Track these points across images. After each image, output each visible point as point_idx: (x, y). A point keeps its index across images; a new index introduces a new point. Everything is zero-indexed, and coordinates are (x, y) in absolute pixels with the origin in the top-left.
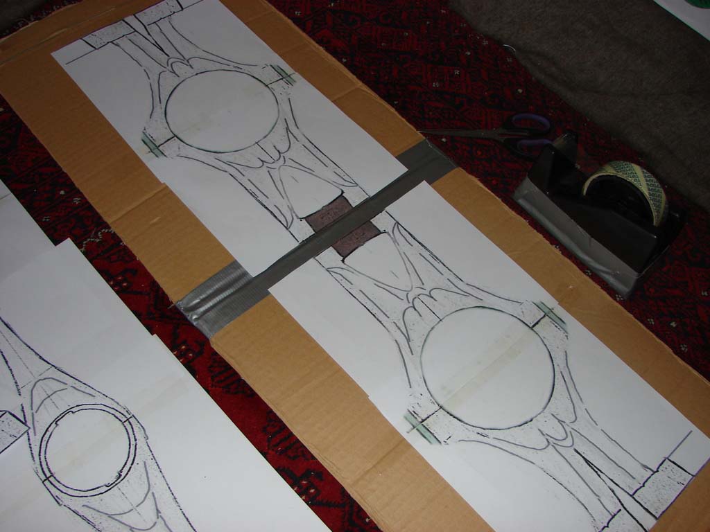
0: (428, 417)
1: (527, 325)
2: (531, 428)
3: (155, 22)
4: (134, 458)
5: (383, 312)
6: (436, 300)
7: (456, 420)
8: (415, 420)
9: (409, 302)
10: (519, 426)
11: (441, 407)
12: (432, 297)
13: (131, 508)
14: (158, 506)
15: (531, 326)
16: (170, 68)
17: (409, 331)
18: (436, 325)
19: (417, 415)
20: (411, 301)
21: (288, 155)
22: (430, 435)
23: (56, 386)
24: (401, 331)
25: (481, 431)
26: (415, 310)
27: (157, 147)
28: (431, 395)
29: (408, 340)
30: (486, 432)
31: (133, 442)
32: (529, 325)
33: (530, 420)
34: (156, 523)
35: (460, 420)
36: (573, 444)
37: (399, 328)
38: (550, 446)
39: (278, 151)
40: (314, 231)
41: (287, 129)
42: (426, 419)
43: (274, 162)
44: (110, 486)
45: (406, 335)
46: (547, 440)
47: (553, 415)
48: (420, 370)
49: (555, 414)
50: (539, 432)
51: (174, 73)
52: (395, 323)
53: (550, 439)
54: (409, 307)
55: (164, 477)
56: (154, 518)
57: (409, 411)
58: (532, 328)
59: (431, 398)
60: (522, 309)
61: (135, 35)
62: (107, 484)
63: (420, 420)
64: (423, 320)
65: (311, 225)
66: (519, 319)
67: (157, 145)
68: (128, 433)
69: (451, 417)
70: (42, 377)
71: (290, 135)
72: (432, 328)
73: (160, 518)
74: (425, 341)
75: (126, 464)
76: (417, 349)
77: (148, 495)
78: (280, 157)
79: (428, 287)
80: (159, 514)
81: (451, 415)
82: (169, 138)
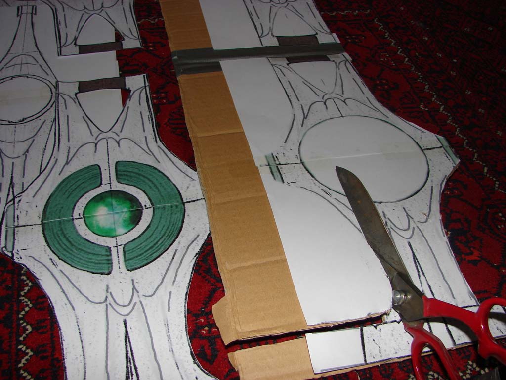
4: (41, 116)
8: (273, 161)
11: (302, 163)
13: (13, 141)
14: (30, 148)
15: (423, 148)
22: (278, 174)
23: (31, 60)
25: (326, 189)
28: (299, 153)
30: (331, 192)
31: (48, 107)
34: (20, 157)
36: (410, 238)
40: (279, 44)
42: (283, 165)
44: (11, 123)
55: (49, 134)
56: (21, 154)
57: (272, 154)
58: (422, 150)
59: (298, 155)
62: (10, 121)
65: (279, 41)
68: (50, 101)
69: (307, 172)
70: (27, 54)
73: (25, 156)
74: (319, 123)
75: (33, 116)
76: (308, 125)
77: (31, 139)
80: (26, 153)
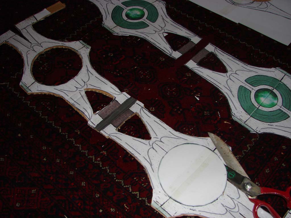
0: (164, 203)
1: (211, 150)
2: (217, 203)
3: (25, 28)
5: (137, 152)
6: (164, 143)
7: (178, 203)
8: (157, 205)
9: (150, 146)
10: (211, 203)
11: (170, 198)
12: (162, 142)
15: (213, 150)
16: (32, 49)
17: (151, 160)
18: (165, 155)
19: (158, 203)
21: (88, 83)
24: (147, 161)
25: (192, 208)
26: (154, 149)
27: (28, 88)
28: (165, 192)
29: (151, 165)
30: (195, 208)
32: (212, 150)
33: (216, 199)
35: (180, 203)
36: (239, 210)
37: (146, 159)
38: (228, 212)
39: (84, 82)
40: (102, 118)
41: (88, 70)
42: (163, 205)
43: (82, 88)
45: (150, 162)
46: (226, 209)
47: (228, 195)
48: (158, 180)
49: (229, 195)
50: (222, 205)
51: (34, 51)
52: (144, 157)
53: (228, 209)
54: (150, 148)
58: (213, 151)
61: (16, 36)
64: (158, 154)
65: (101, 117)
66: (206, 147)
67: (28, 87)
71: (89, 73)
72: (163, 157)
74: (160, 164)
76: (156, 169)
78: (85, 84)
79: (159, 137)
81: (176, 201)
82: (33, 82)
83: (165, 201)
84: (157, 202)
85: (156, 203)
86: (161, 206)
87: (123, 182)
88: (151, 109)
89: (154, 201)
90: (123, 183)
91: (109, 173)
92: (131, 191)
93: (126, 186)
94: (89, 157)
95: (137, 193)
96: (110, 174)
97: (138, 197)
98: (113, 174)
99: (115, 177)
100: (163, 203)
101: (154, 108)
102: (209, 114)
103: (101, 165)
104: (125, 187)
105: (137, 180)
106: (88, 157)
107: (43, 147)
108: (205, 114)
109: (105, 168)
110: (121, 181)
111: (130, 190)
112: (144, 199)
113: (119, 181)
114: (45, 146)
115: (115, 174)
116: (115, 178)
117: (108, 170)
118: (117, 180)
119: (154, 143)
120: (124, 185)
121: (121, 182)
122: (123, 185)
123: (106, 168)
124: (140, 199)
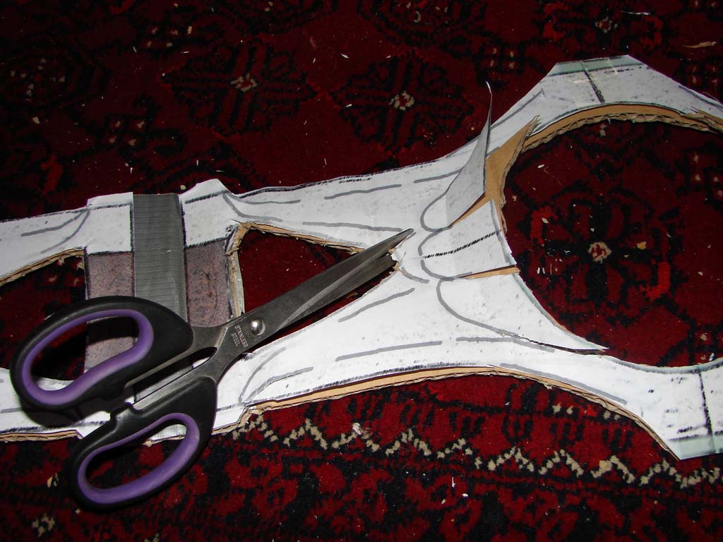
0: (706, 411)
5: (421, 344)
9: (427, 281)
11: (698, 371)
12: (440, 230)
19: (691, 428)
20: (425, 276)
26: (449, 279)
42: (708, 419)
45: (500, 336)
52: (460, 339)
54: (438, 289)
60: (554, 97)
63: (704, 431)
83: (701, 401)
84: (685, 430)
85: (687, 438)
86: (710, 432)
87: (519, 456)
88: (397, 104)
89: (674, 440)
90: (525, 461)
91: (434, 456)
92: (580, 472)
93: (550, 465)
94: (291, 441)
95: (615, 466)
96: (441, 455)
97: (632, 478)
98: (456, 450)
99: (472, 458)
100: (702, 413)
101: (406, 96)
102: (616, 26)
103: (369, 443)
104: (543, 471)
105: (570, 411)
106: (287, 441)
107: (35, 524)
108: (605, 31)
109: (397, 445)
110: (507, 456)
111: (576, 471)
112: (658, 469)
113: (500, 461)
114: (41, 517)
115: (462, 442)
116: (478, 462)
117: (423, 445)
118: (492, 466)
119: (428, 262)
120: (537, 468)
121: (513, 457)
122: (531, 468)
123: (404, 440)
124: (645, 480)
